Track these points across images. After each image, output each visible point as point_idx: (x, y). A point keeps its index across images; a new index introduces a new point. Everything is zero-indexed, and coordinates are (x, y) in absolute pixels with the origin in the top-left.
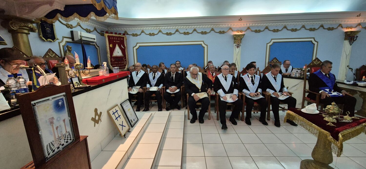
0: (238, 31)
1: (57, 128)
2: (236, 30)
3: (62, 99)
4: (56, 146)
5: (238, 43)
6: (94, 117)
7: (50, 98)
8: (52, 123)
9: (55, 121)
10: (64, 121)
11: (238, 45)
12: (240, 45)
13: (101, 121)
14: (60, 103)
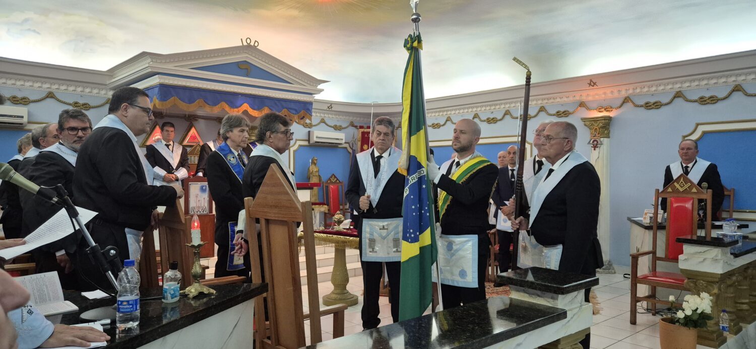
0: (599, 109)
1: (199, 201)
2: (595, 105)
3: (206, 186)
4: (196, 210)
5: (595, 138)
7: (199, 183)
8: (197, 197)
9: (199, 196)
10: (204, 199)
11: (596, 142)
12: (601, 142)
14: (204, 188)
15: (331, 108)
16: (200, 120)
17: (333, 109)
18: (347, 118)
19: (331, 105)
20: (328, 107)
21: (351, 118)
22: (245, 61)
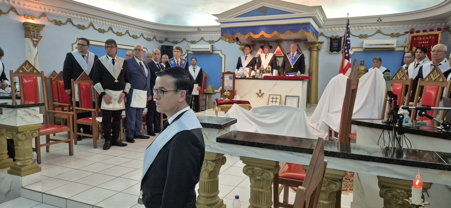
6: (258, 93)
7: (229, 75)
9: (228, 81)
10: (231, 82)
13: (263, 97)
14: (231, 77)
15: (381, 20)
16: (284, 42)
17: (383, 21)
18: (406, 26)
19: (380, 19)
20: (378, 21)
21: (410, 26)
22: (263, 6)
